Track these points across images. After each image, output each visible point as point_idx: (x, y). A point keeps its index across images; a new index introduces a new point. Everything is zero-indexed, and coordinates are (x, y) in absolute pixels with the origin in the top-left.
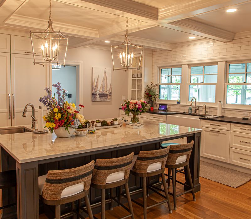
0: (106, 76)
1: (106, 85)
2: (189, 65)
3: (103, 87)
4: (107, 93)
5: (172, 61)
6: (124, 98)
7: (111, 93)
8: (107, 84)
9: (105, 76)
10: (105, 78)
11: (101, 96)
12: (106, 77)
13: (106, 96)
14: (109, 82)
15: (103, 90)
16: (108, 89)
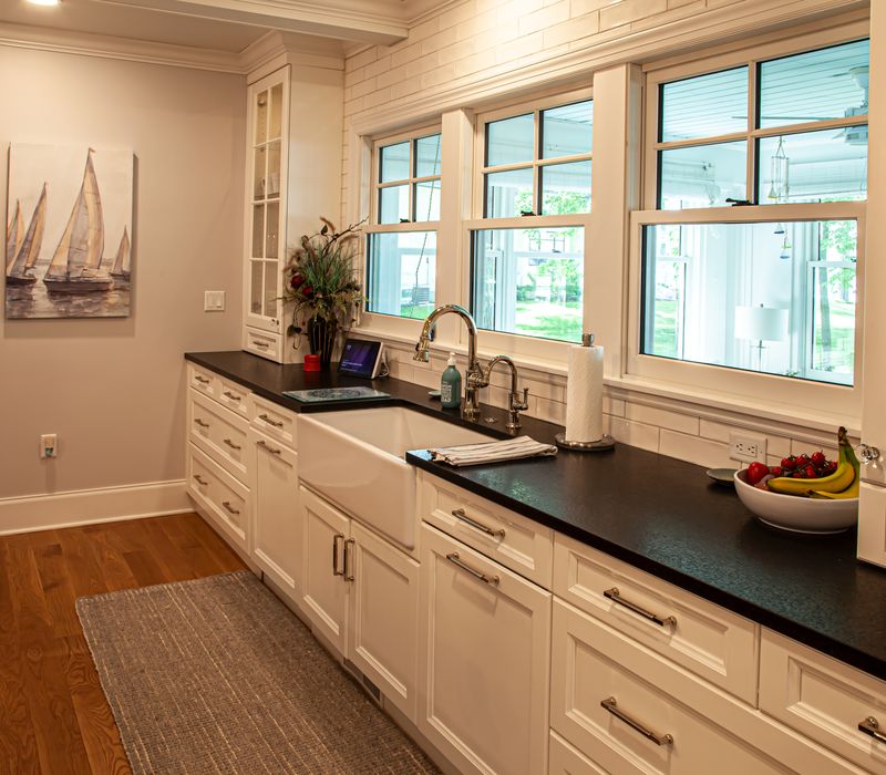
0: (95, 186)
1: (92, 234)
2: (472, 111)
3: (74, 246)
4: (103, 275)
5: (408, 99)
6: (213, 298)
7: (126, 277)
8: (100, 230)
9: (89, 188)
10: (90, 197)
11: (61, 289)
12: (96, 194)
13: (98, 289)
14: (116, 222)
15: (76, 258)
16: (110, 252)
